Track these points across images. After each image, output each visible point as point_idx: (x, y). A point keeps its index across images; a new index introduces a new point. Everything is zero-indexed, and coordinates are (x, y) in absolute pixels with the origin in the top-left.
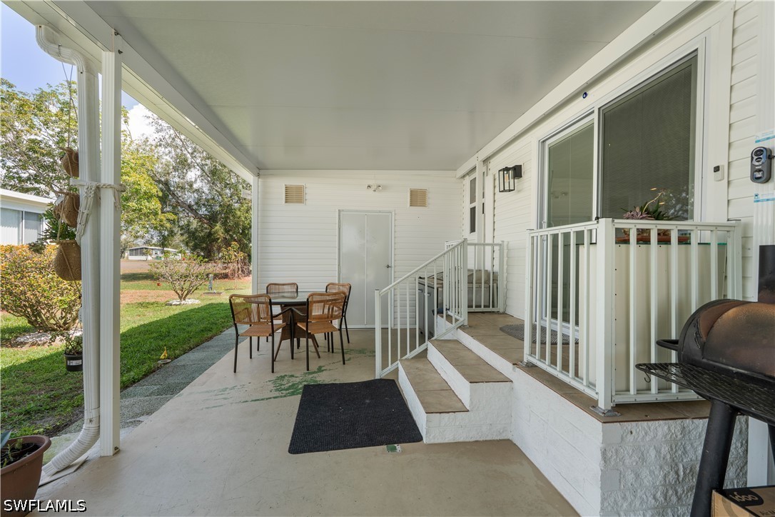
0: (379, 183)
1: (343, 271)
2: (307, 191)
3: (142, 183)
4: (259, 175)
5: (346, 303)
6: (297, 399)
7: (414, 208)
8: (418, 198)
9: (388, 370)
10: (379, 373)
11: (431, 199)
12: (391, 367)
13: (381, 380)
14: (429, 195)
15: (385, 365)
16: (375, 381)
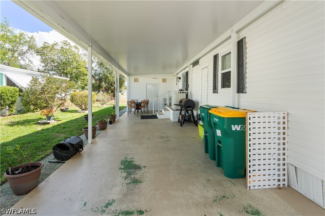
0: (155, 77)
1: (147, 97)
2: (139, 79)
3: (85, 71)
4: (128, 76)
5: (148, 104)
6: (141, 117)
7: (163, 83)
8: (164, 80)
9: (155, 114)
10: (154, 114)
11: (167, 81)
12: (156, 113)
13: (154, 115)
14: (167, 80)
15: (155, 113)
16: (153, 115)
